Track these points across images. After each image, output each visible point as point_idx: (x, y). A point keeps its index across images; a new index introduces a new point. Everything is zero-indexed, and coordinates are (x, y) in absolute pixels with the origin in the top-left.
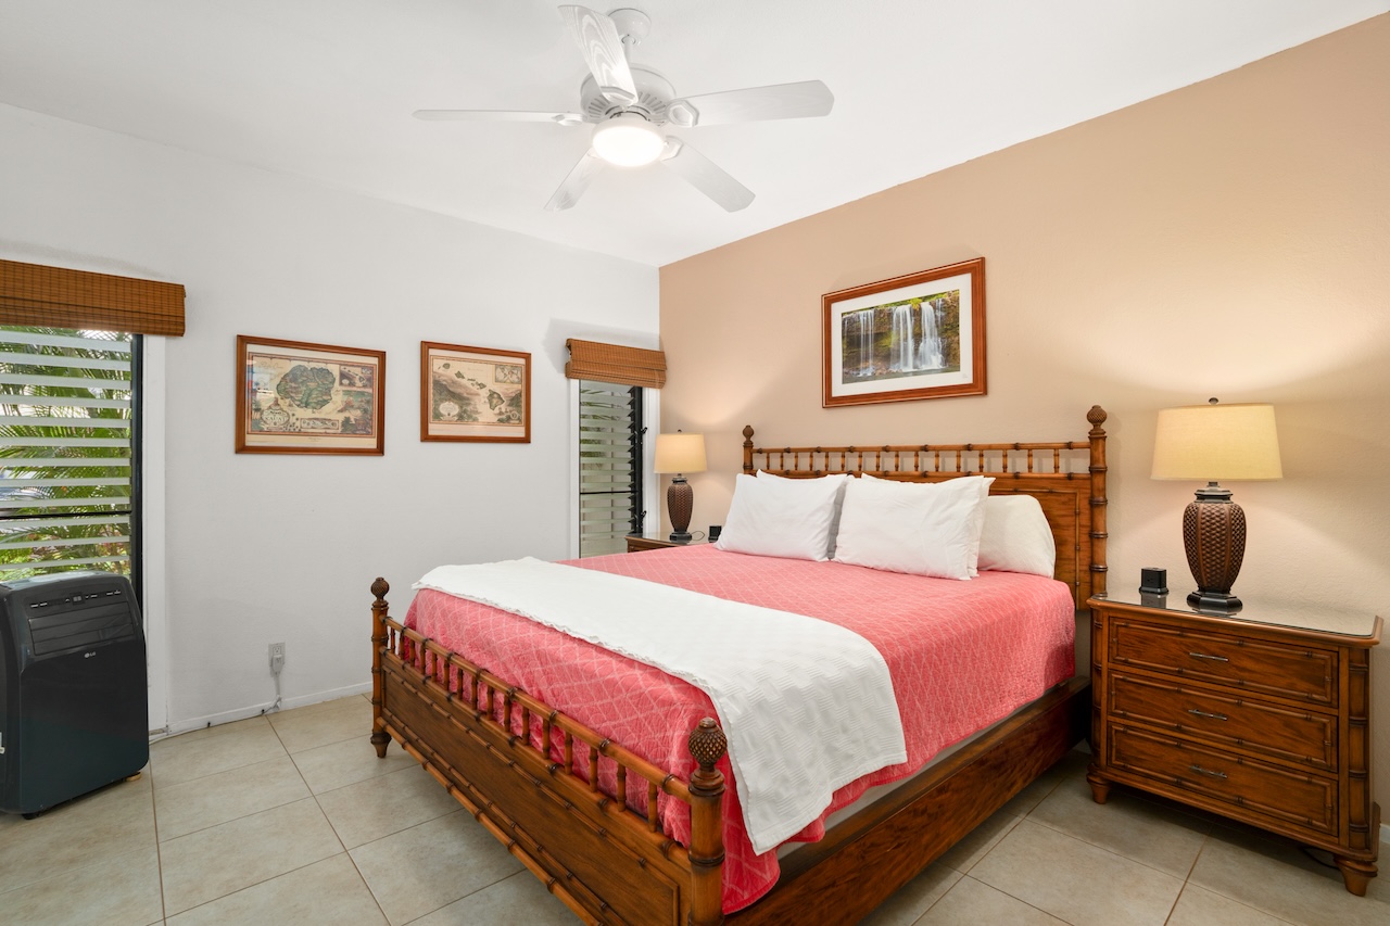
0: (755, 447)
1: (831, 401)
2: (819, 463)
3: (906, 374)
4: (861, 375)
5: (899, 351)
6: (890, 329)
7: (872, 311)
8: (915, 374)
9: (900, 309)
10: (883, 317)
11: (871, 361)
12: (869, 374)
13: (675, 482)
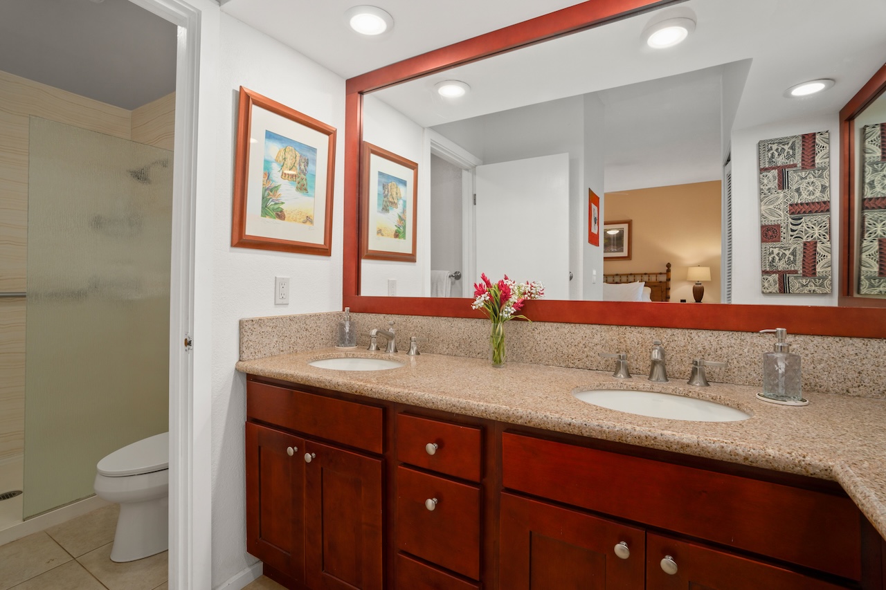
2: (631, 278)
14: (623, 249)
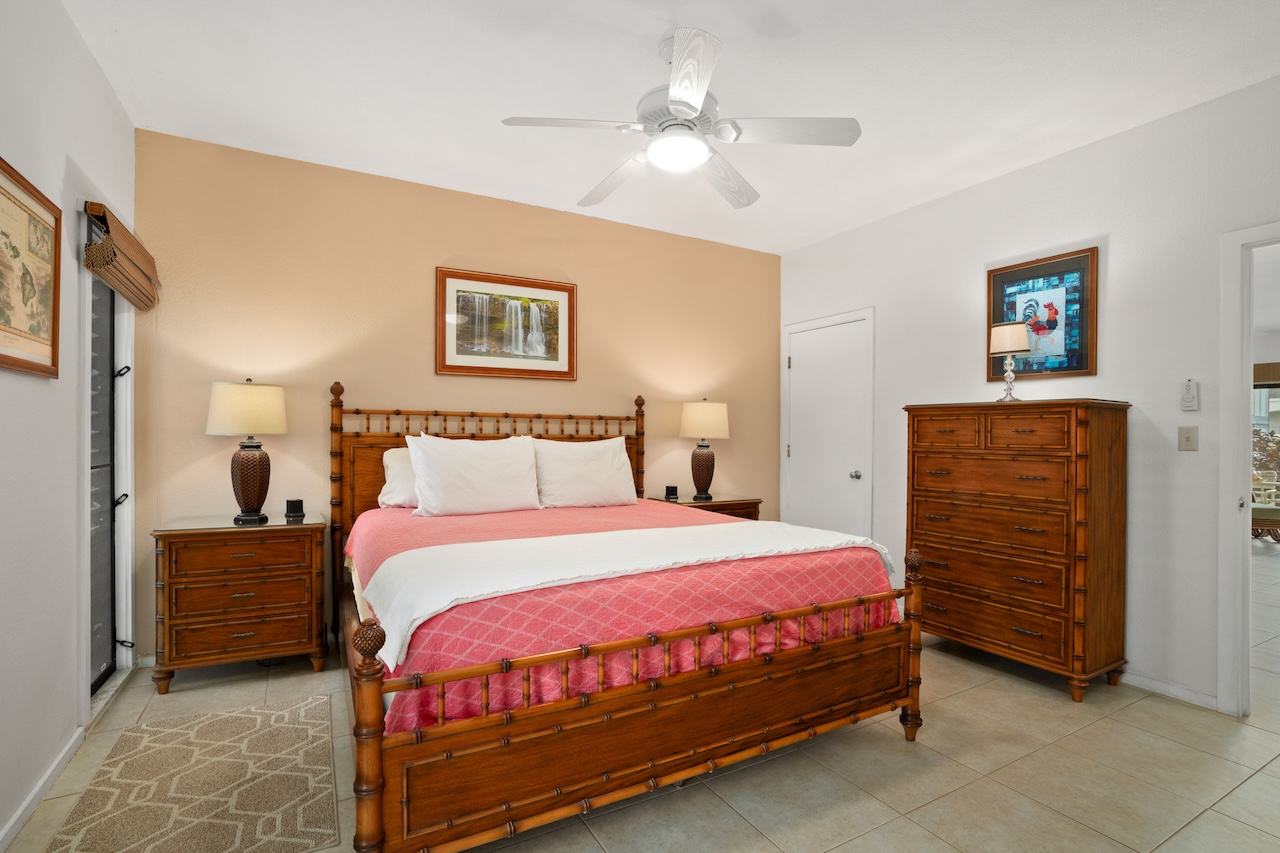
0: (346, 406)
1: (442, 368)
3: (517, 356)
4: (476, 349)
5: (511, 336)
6: (503, 317)
7: (487, 297)
8: (524, 357)
9: (513, 303)
10: (497, 305)
11: (485, 340)
12: (484, 350)
13: (244, 447)
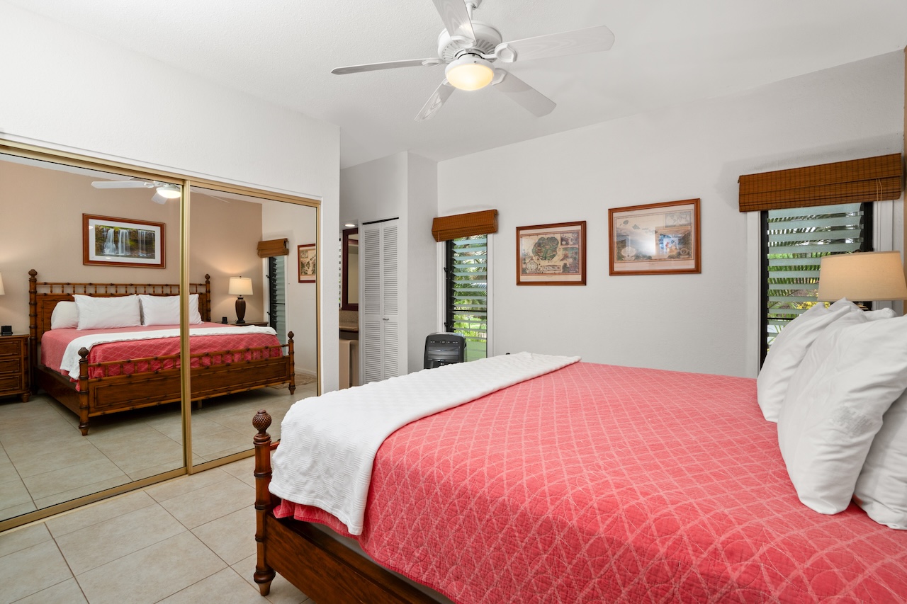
14: (154, 255)
